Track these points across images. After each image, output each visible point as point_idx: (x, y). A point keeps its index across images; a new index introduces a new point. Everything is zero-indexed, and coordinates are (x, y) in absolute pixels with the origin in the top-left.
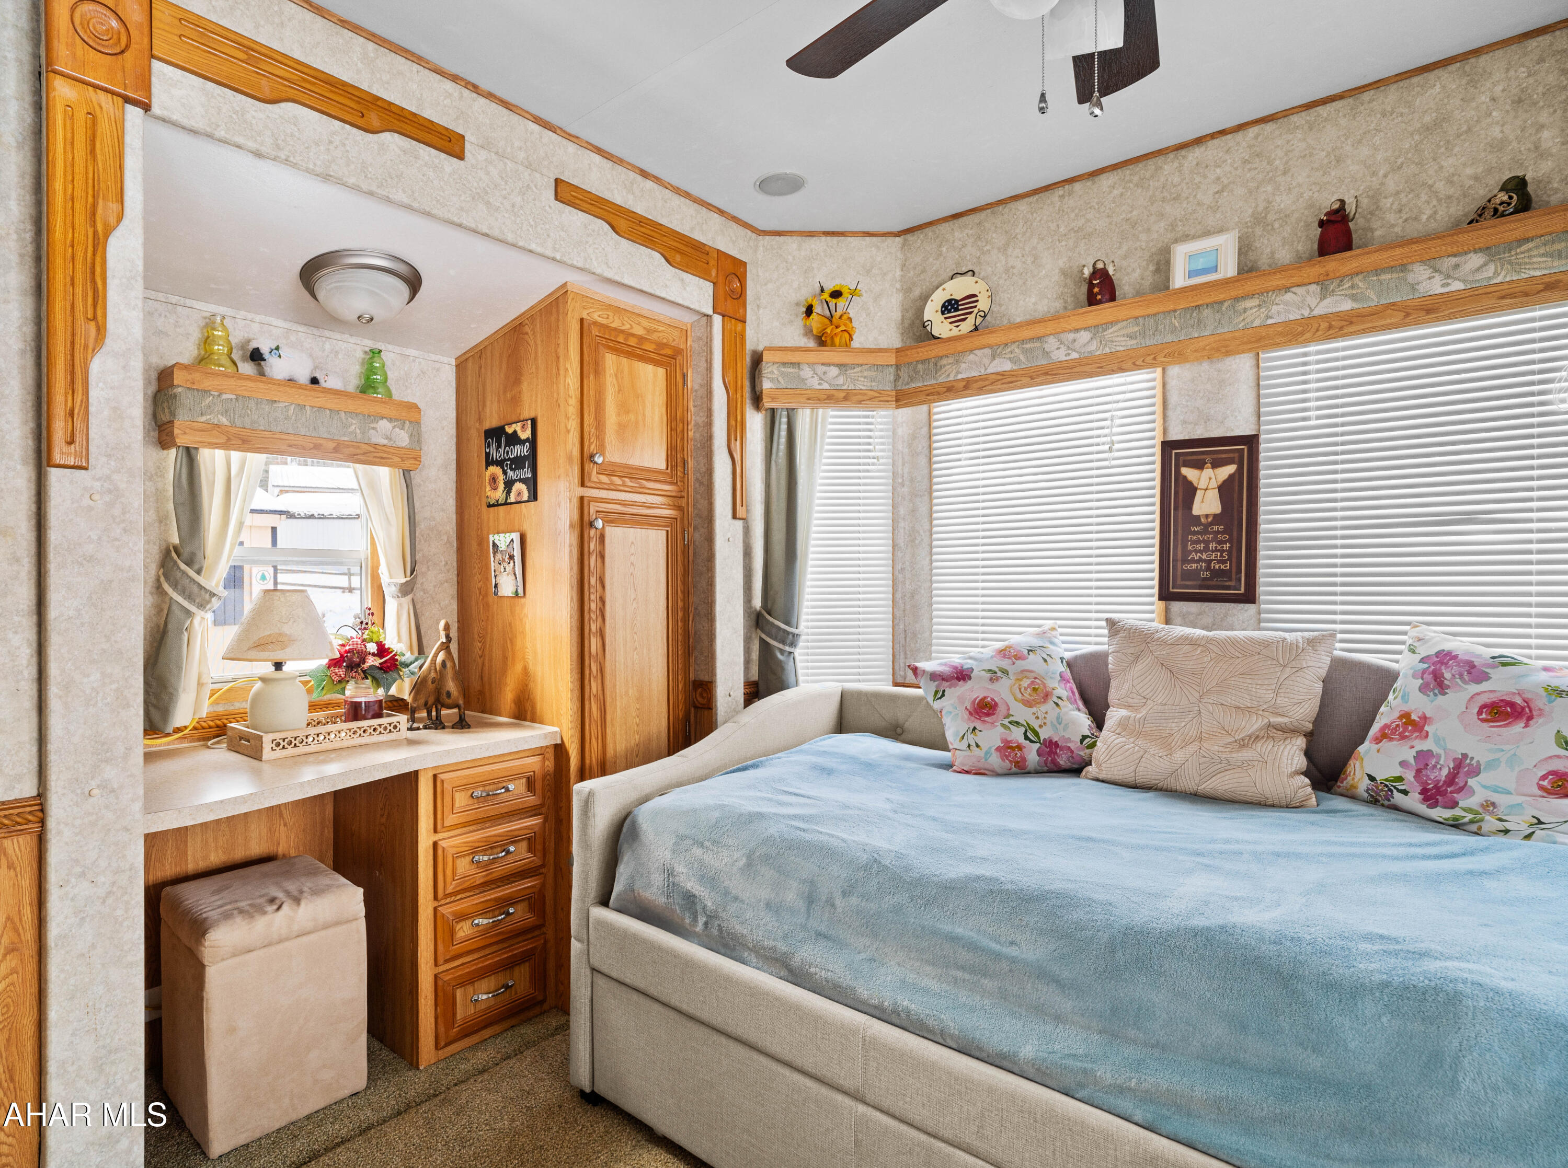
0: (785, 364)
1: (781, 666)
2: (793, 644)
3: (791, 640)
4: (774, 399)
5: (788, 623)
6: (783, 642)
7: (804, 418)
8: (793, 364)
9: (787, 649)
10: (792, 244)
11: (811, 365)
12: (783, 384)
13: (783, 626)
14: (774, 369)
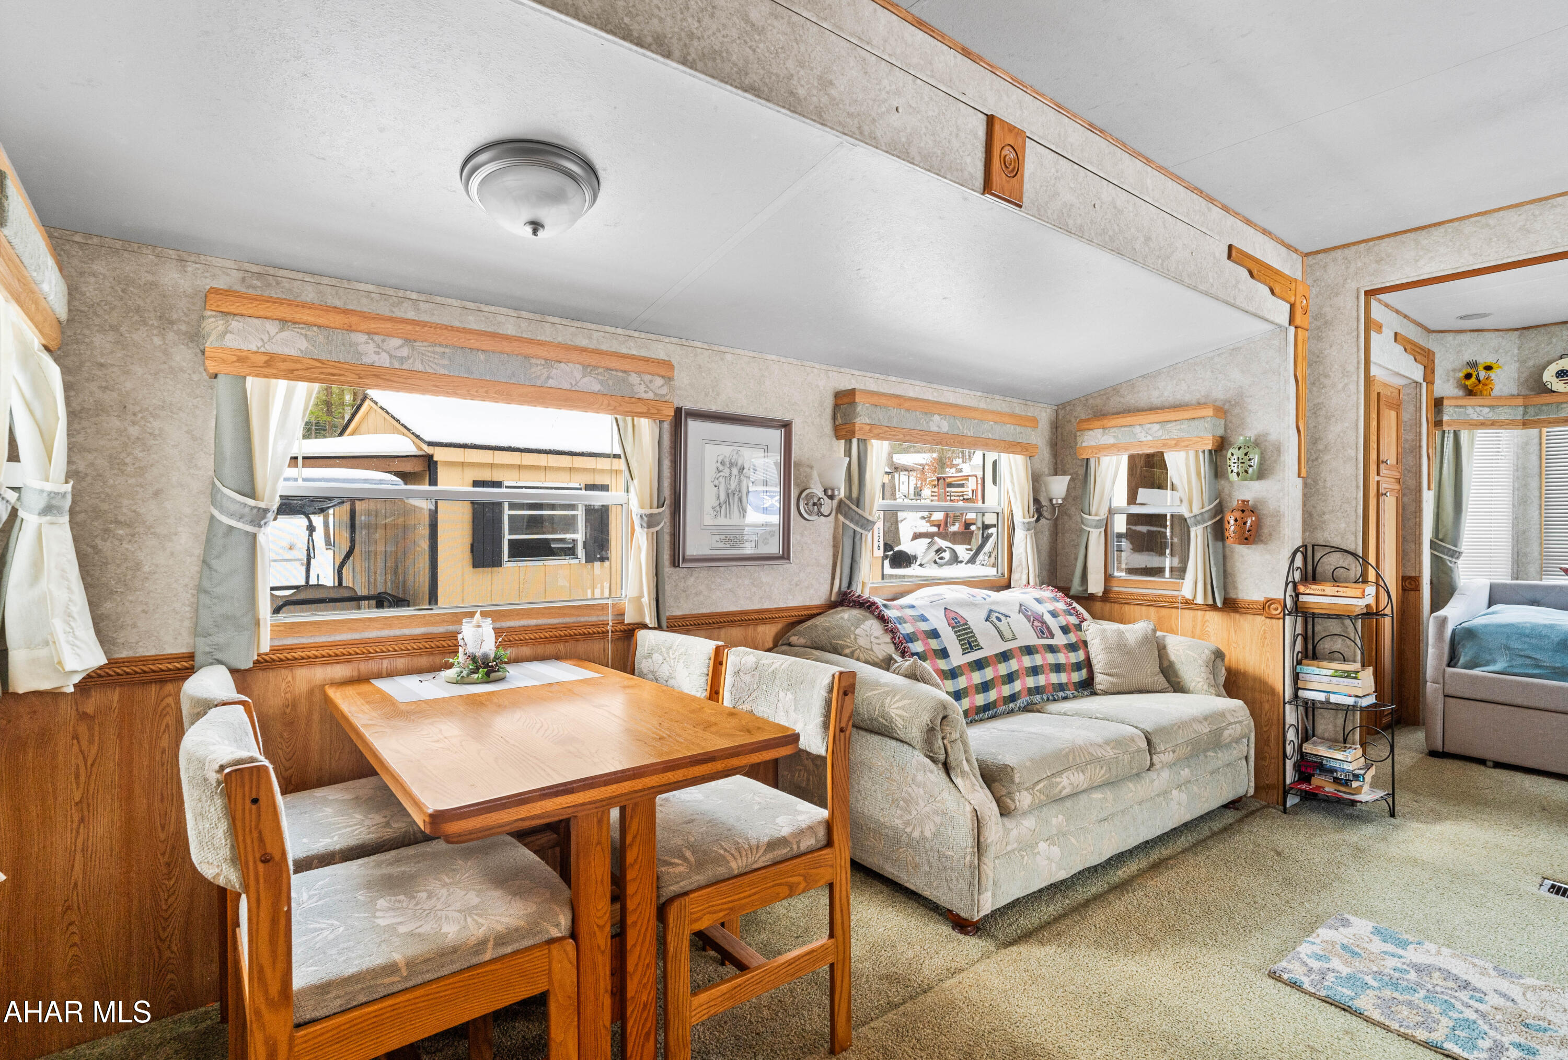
0: (1457, 406)
1: (1451, 569)
2: (1458, 558)
3: (1456, 554)
4: (1449, 425)
5: (1456, 546)
6: (1452, 556)
7: (1464, 436)
8: (1461, 406)
9: (1454, 560)
10: (1450, 337)
11: (1473, 406)
12: (1455, 417)
13: (1453, 548)
14: (1451, 409)
